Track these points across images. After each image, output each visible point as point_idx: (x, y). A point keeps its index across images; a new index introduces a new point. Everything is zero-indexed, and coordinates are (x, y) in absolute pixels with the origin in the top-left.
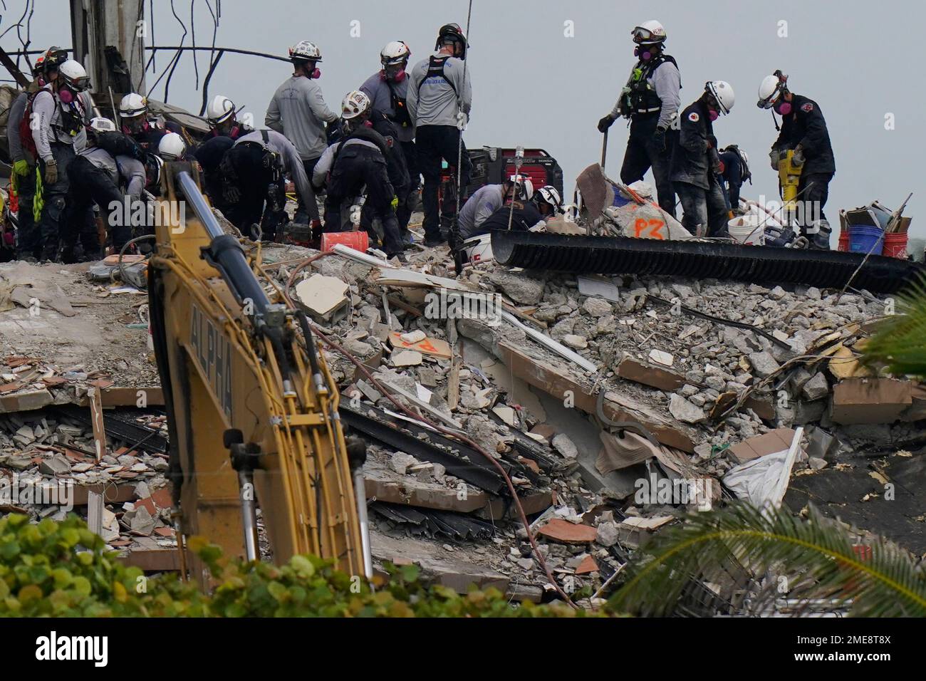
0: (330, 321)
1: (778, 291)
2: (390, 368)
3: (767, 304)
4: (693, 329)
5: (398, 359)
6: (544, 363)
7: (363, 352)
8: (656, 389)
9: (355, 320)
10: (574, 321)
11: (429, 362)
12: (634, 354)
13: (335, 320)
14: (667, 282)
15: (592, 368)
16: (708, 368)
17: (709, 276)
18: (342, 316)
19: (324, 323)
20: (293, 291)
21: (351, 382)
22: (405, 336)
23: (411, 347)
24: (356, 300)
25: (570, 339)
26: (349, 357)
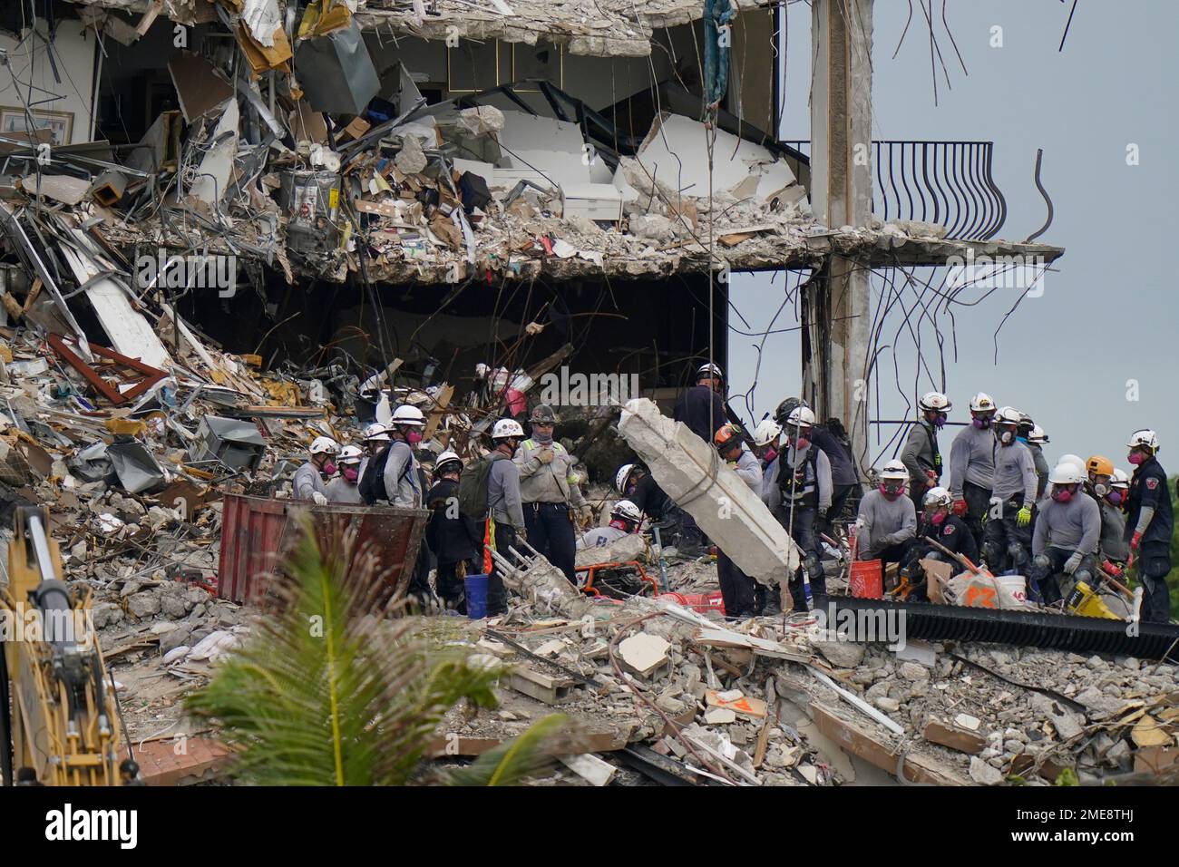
0: (650, 678)
1: (1096, 661)
2: (702, 725)
3: (1079, 673)
4: (1006, 695)
5: (711, 717)
6: (853, 724)
7: (674, 709)
8: (960, 752)
9: (675, 678)
10: (888, 685)
11: (742, 721)
12: (940, 717)
13: (656, 678)
14: (987, 649)
15: (899, 730)
16: (1009, 731)
17: (1027, 644)
18: (664, 674)
19: (643, 680)
20: (616, 649)
21: (660, 738)
22: (722, 695)
23: (726, 705)
24: (678, 658)
25: (883, 702)
26: (662, 713)
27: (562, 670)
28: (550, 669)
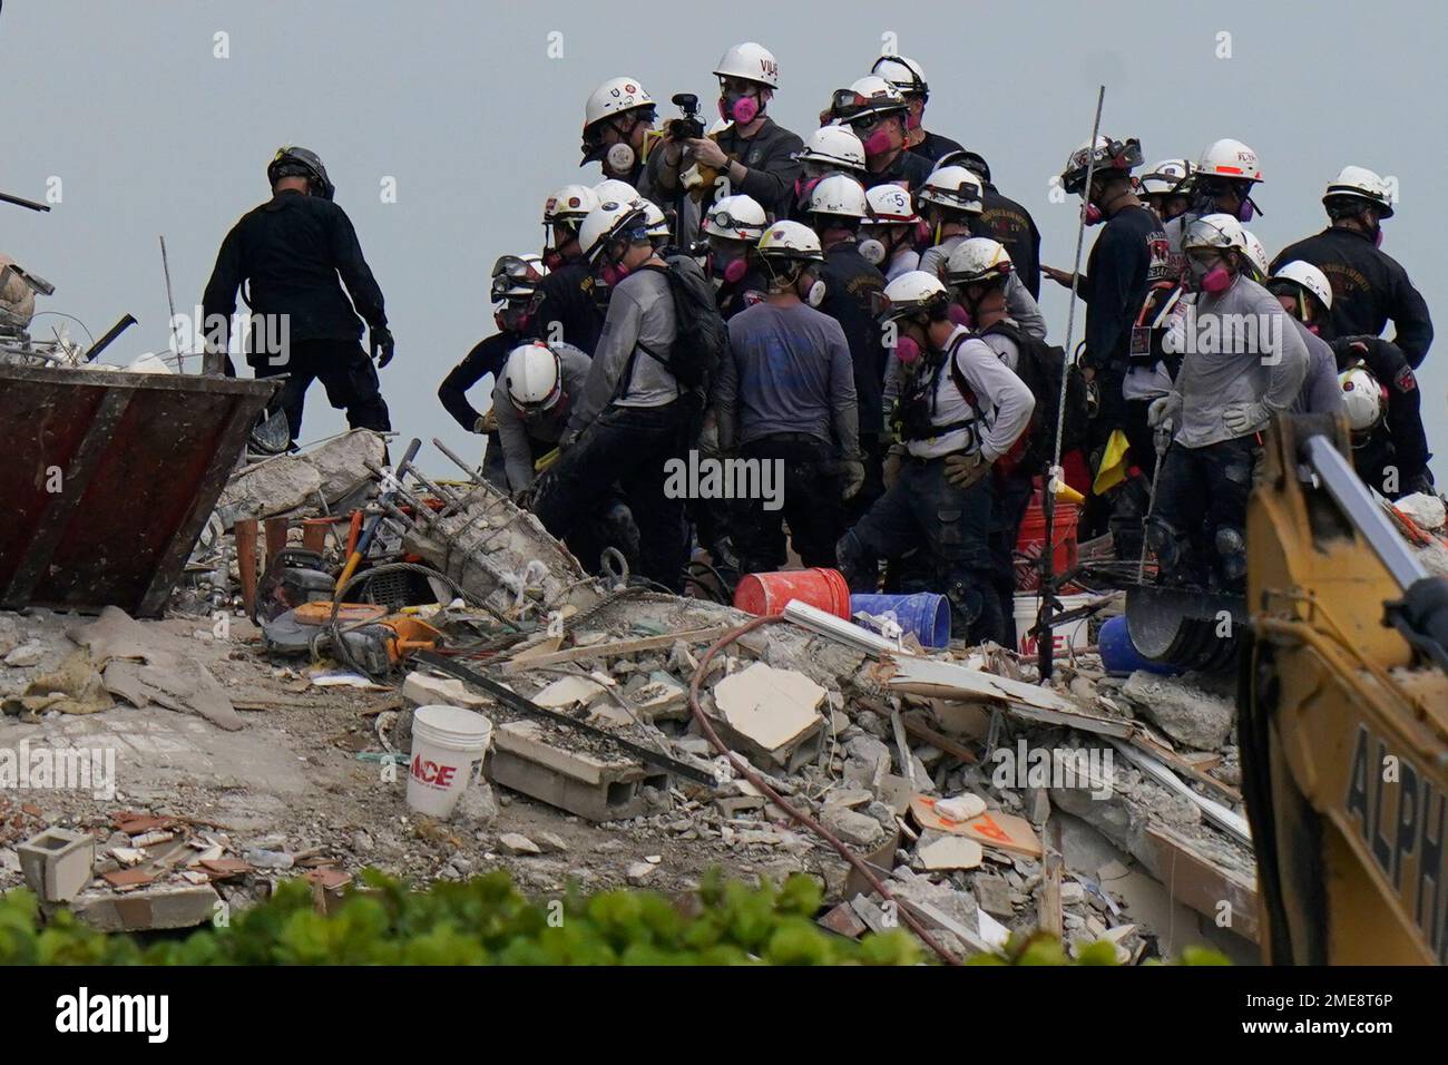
0: (786, 766)
2: (917, 871)
5: (934, 854)
7: (865, 836)
9: (837, 765)
11: (995, 864)
13: (798, 765)
18: (809, 756)
19: (775, 767)
20: (706, 698)
21: (838, 900)
22: (943, 804)
23: (959, 829)
24: (839, 722)
26: (835, 844)
27: (613, 744)
28: (584, 741)
